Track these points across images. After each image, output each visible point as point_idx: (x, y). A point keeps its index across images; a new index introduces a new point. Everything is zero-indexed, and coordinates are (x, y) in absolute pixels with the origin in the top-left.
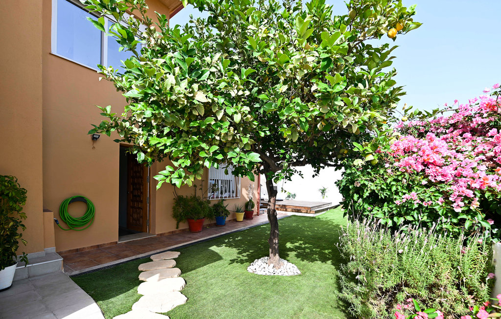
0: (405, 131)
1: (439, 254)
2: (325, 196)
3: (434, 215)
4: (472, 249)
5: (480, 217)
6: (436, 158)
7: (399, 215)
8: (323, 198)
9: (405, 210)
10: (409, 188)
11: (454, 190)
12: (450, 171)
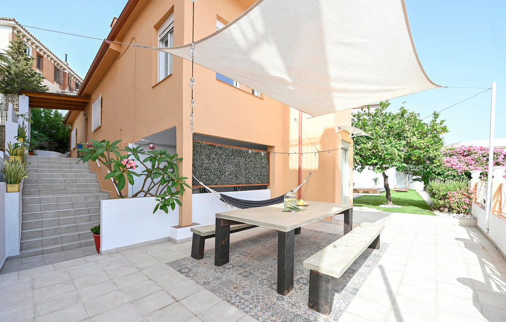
0: (446, 155)
1: (456, 185)
2: (378, 184)
3: (454, 176)
4: (463, 183)
5: (465, 176)
6: (454, 164)
7: (446, 177)
8: (376, 184)
9: (448, 176)
10: (448, 171)
11: (459, 171)
12: (458, 167)
